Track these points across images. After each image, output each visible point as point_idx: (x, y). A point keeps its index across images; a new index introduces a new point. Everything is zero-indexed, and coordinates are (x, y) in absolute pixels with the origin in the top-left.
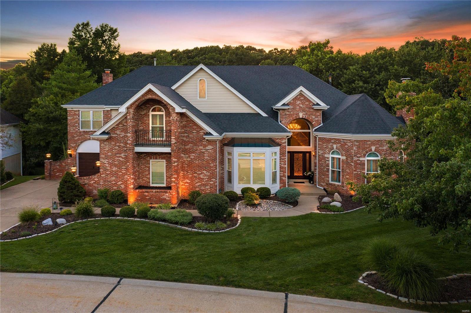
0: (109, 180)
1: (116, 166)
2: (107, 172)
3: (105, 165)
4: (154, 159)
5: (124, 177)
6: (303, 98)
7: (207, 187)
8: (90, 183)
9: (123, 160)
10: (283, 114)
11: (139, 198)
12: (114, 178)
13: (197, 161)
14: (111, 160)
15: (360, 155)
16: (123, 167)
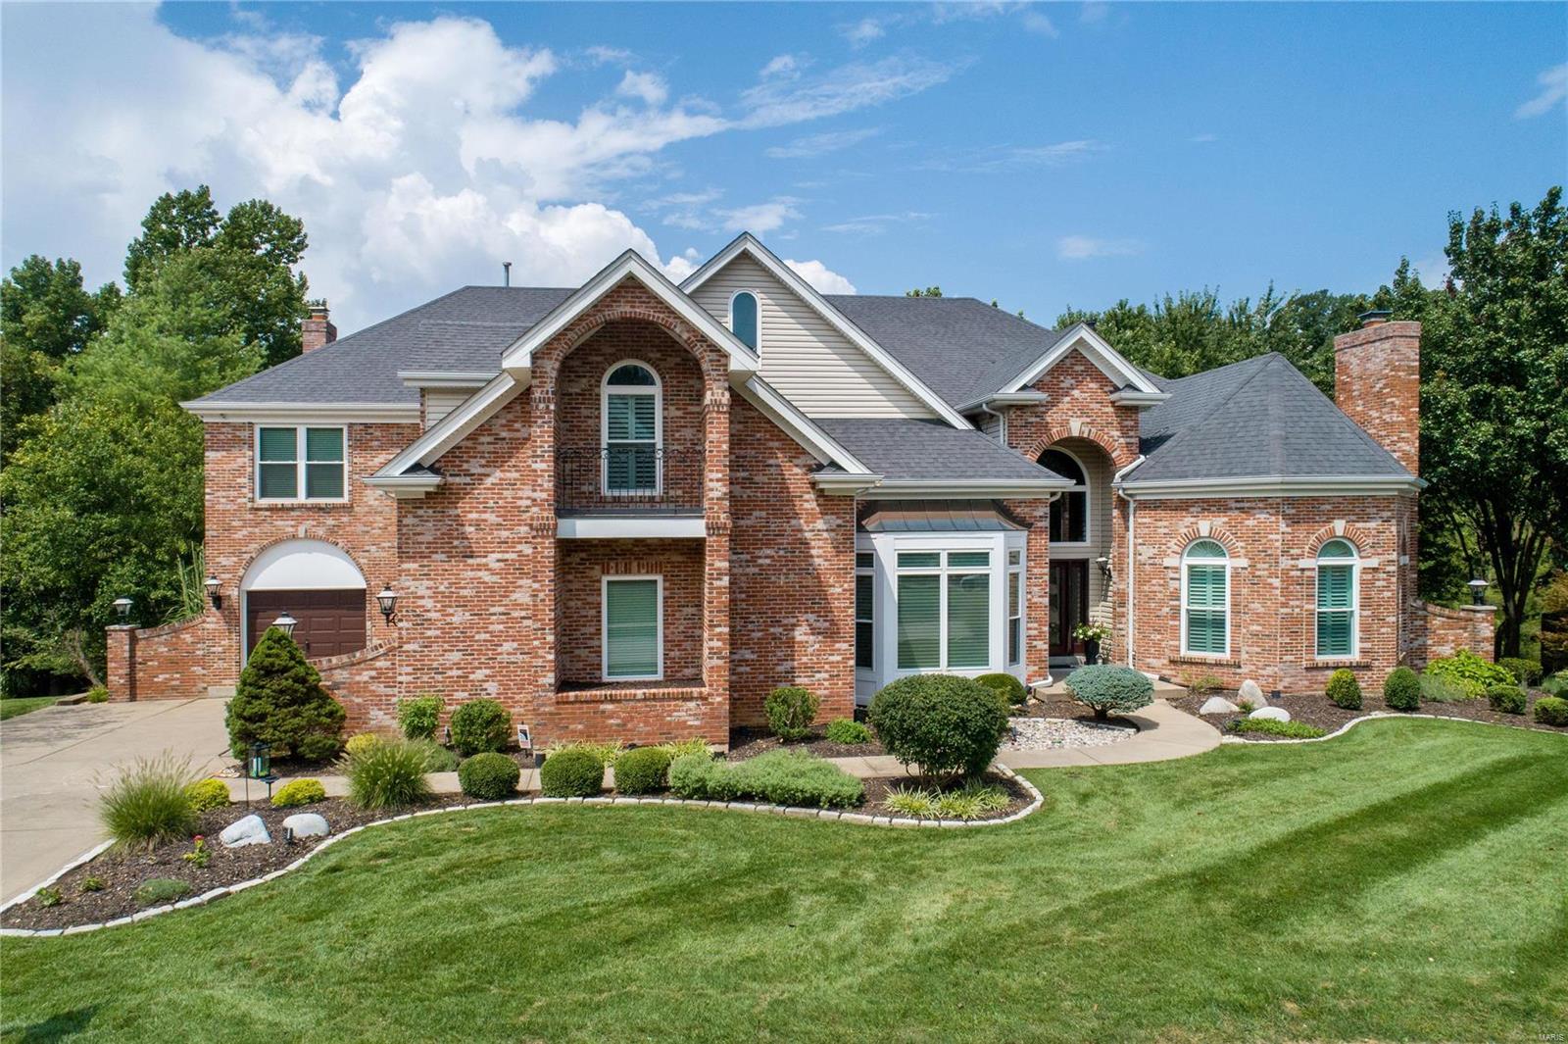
0: (435, 665)
1: (463, 603)
2: (429, 633)
3: (421, 602)
4: (617, 573)
5: (499, 650)
6: (1082, 368)
7: (818, 676)
8: (357, 678)
9: (496, 578)
10: (1018, 423)
12: (456, 656)
13: (782, 577)
14: (446, 583)
15: (1298, 551)
16: (492, 610)
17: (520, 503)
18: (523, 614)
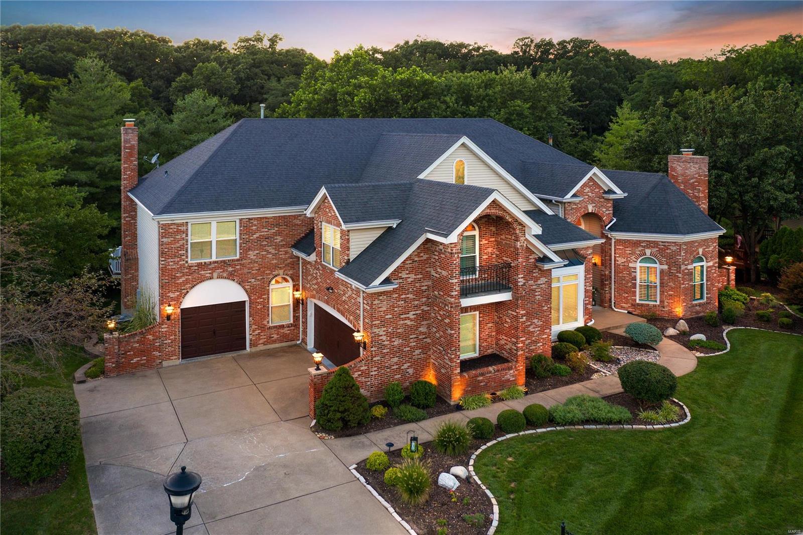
0: (387, 365)
1: (399, 336)
2: (385, 351)
3: (381, 338)
5: (414, 354)
7: (538, 345)
9: (412, 323)
11: (470, 388)
12: (395, 360)
14: (391, 328)
15: (687, 262)
16: (411, 337)
17: (423, 288)
18: (424, 336)
